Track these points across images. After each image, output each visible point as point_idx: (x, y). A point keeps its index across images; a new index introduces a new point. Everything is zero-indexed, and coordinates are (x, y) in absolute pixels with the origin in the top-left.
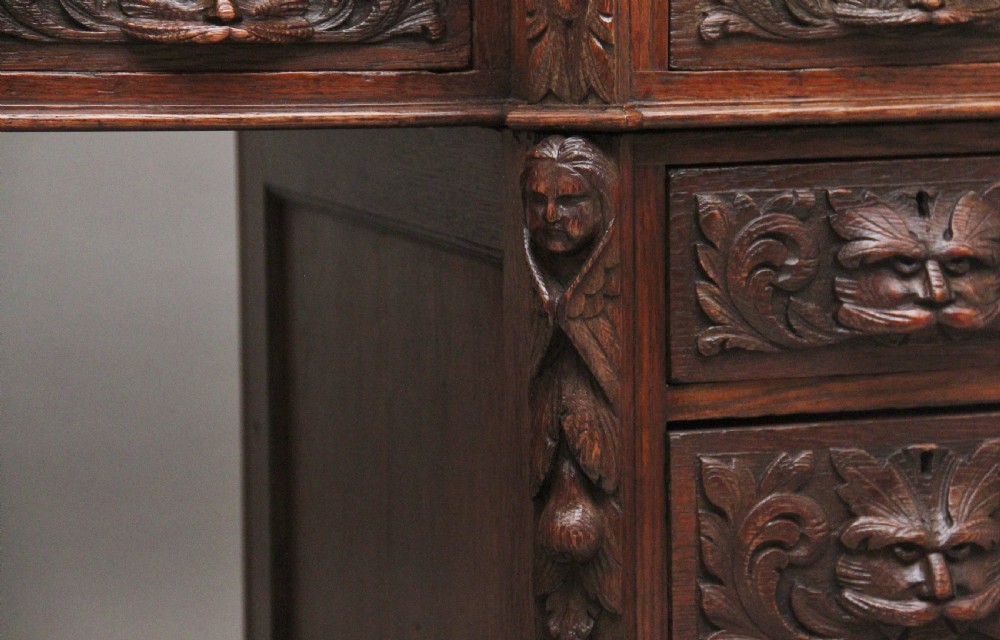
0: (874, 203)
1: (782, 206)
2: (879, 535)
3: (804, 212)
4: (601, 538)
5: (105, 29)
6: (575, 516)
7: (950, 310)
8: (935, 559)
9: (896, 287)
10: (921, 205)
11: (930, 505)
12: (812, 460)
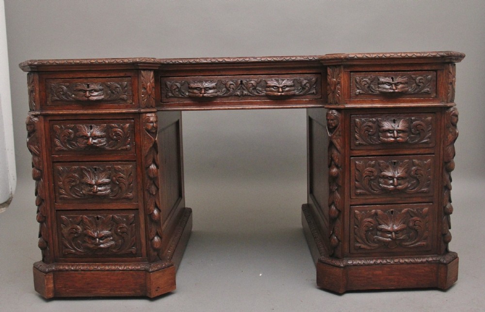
0: (385, 121)
1: (370, 121)
2: (386, 175)
3: (374, 122)
4: (338, 174)
5: (263, 94)
6: (334, 170)
7: (398, 139)
8: (395, 179)
9: (389, 135)
10: (394, 121)
11: (395, 171)
12: (375, 163)
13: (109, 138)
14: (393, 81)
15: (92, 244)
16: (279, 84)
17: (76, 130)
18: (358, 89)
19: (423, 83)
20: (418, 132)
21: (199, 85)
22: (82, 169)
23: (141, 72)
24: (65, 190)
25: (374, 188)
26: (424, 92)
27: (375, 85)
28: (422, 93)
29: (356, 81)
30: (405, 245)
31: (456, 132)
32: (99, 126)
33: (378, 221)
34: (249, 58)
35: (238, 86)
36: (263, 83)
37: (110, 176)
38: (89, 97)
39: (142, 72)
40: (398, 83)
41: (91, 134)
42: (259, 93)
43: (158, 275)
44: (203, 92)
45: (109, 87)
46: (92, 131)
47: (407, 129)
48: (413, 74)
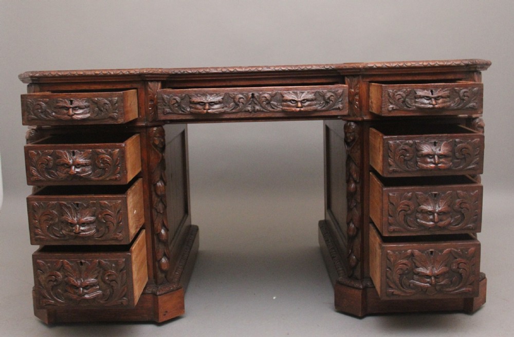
0: (425, 143)
1: (406, 144)
2: (425, 209)
3: (411, 145)
5: (279, 109)
7: (439, 165)
8: (436, 214)
9: (429, 160)
10: (435, 144)
11: (436, 204)
12: (412, 195)
13: (95, 166)
14: (432, 94)
15: (75, 293)
16: (298, 98)
17: (57, 157)
18: (391, 104)
19: (468, 97)
20: (463, 156)
21: (203, 100)
22: (61, 205)
24: (41, 229)
25: (410, 224)
26: (470, 108)
27: (411, 99)
28: (467, 108)
29: (389, 94)
30: (447, 291)
32: (84, 151)
33: (415, 263)
34: (262, 67)
35: (249, 101)
36: (278, 97)
37: (95, 213)
38: (73, 115)
39: (149, 83)
40: (438, 97)
41: (73, 162)
42: (274, 108)
44: (207, 107)
45: (96, 103)
46: (75, 157)
47: (450, 154)
48: (457, 86)
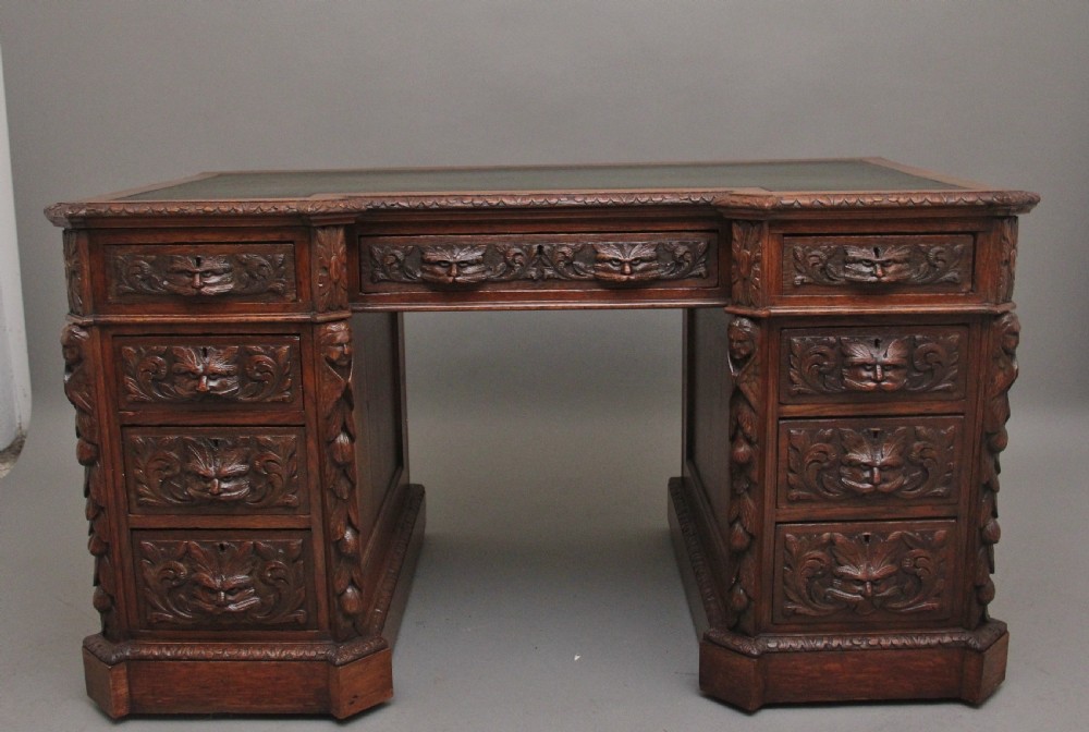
0: (857, 343)
1: (824, 344)
2: (854, 460)
3: (832, 346)
4: (751, 457)
5: (588, 276)
6: (743, 449)
7: (883, 383)
8: (875, 469)
9: (865, 374)
10: (877, 344)
11: (876, 450)
12: (832, 433)
13: (244, 377)
14: (877, 256)
15: (211, 602)
16: (624, 255)
17: (172, 358)
18: (800, 272)
19: (943, 260)
20: (929, 367)
21: (447, 257)
22: (186, 443)
23: (316, 234)
24: (149, 485)
25: (828, 486)
26: (947, 281)
27: (837, 265)
28: (941, 282)
29: (795, 254)
30: (893, 609)
31: (1012, 368)
32: (224, 348)
33: (835, 557)
34: (558, 196)
35: (533, 259)
36: (588, 252)
37: (247, 457)
38: (203, 287)
39: (320, 232)
40: (888, 261)
41: (205, 369)
42: (579, 274)
43: (354, 669)
44: (454, 272)
45: (244, 264)
46: (207, 360)
47: (905, 362)
48: (923, 241)
